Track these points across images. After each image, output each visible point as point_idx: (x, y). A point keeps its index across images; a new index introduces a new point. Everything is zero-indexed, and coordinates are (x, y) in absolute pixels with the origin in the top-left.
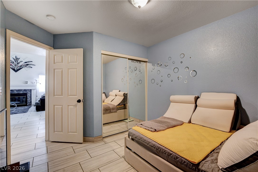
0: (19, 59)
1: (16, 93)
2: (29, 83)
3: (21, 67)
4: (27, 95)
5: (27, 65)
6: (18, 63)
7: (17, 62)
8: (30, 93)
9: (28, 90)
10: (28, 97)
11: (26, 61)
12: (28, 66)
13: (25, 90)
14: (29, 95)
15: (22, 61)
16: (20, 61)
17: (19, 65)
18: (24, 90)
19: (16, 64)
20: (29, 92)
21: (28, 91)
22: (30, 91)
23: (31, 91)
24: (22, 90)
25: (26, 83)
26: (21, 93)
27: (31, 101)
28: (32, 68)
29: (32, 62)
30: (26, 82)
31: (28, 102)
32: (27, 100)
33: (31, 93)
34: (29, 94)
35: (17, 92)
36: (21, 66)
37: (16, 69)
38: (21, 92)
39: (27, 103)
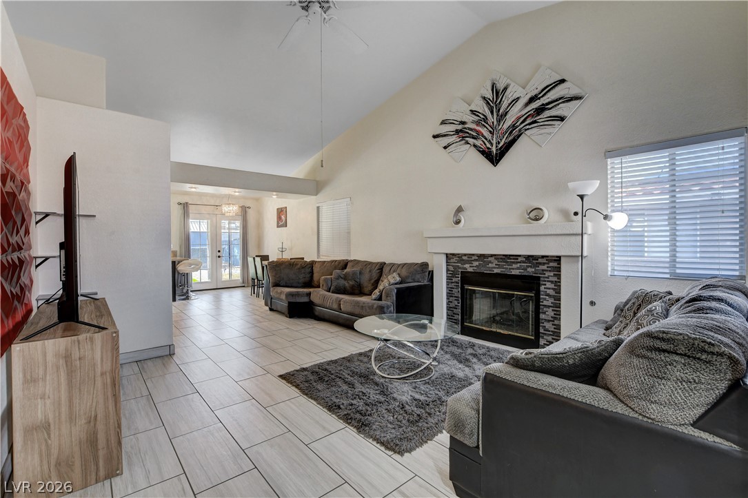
0: (505, 89)
1: (496, 271)
2: (546, 216)
3: (515, 132)
4: (542, 288)
5: (540, 110)
6: (502, 117)
7: (499, 111)
8: (555, 279)
9: (543, 257)
10: (545, 303)
11: (536, 92)
12: (547, 114)
13: (529, 256)
14: (546, 287)
15: (518, 98)
16: (509, 102)
17: (506, 126)
18: (530, 258)
19: (495, 123)
20: (547, 274)
21: (545, 267)
22: (554, 264)
23: (559, 269)
24: (520, 259)
25: (535, 215)
26: (514, 272)
27: (558, 327)
28: (562, 119)
29: (563, 81)
30: (532, 215)
31: (542, 330)
32: (542, 316)
33: (559, 276)
34: (549, 285)
35: (499, 266)
36: (514, 126)
37: (494, 149)
38: (514, 266)
39: (538, 335)
